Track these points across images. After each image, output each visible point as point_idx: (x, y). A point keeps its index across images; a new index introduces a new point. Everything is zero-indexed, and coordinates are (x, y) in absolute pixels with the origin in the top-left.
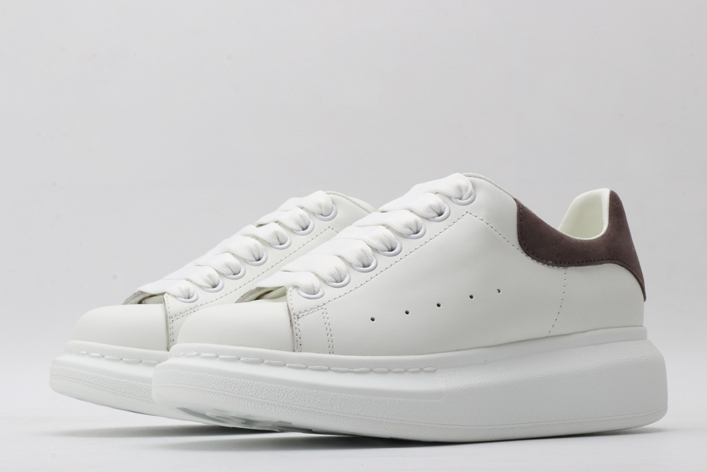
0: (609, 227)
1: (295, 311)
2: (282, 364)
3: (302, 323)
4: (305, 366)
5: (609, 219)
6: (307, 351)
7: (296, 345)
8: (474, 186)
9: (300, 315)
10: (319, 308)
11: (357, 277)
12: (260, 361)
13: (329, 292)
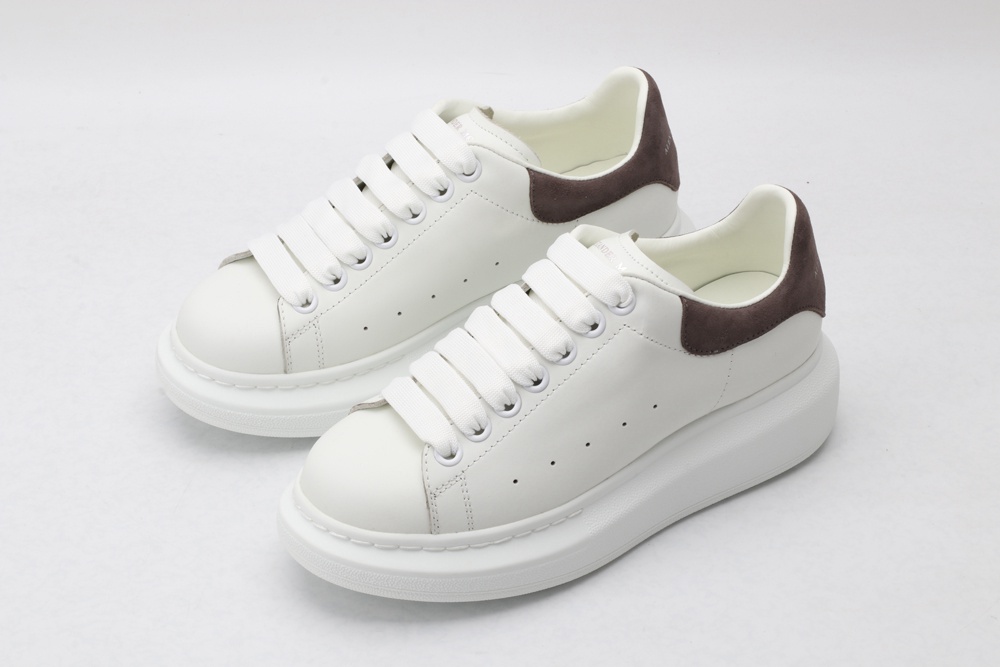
0: (789, 271)
1: (432, 489)
2: (418, 548)
3: (440, 503)
4: (443, 548)
5: (791, 257)
6: (445, 532)
7: (433, 527)
8: (634, 290)
9: (437, 494)
10: (458, 479)
11: (499, 425)
12: (396, 547)
13: (469, 450)
